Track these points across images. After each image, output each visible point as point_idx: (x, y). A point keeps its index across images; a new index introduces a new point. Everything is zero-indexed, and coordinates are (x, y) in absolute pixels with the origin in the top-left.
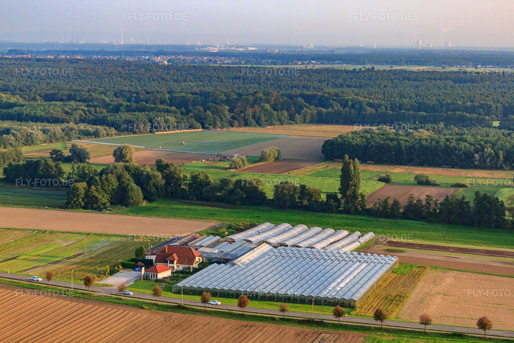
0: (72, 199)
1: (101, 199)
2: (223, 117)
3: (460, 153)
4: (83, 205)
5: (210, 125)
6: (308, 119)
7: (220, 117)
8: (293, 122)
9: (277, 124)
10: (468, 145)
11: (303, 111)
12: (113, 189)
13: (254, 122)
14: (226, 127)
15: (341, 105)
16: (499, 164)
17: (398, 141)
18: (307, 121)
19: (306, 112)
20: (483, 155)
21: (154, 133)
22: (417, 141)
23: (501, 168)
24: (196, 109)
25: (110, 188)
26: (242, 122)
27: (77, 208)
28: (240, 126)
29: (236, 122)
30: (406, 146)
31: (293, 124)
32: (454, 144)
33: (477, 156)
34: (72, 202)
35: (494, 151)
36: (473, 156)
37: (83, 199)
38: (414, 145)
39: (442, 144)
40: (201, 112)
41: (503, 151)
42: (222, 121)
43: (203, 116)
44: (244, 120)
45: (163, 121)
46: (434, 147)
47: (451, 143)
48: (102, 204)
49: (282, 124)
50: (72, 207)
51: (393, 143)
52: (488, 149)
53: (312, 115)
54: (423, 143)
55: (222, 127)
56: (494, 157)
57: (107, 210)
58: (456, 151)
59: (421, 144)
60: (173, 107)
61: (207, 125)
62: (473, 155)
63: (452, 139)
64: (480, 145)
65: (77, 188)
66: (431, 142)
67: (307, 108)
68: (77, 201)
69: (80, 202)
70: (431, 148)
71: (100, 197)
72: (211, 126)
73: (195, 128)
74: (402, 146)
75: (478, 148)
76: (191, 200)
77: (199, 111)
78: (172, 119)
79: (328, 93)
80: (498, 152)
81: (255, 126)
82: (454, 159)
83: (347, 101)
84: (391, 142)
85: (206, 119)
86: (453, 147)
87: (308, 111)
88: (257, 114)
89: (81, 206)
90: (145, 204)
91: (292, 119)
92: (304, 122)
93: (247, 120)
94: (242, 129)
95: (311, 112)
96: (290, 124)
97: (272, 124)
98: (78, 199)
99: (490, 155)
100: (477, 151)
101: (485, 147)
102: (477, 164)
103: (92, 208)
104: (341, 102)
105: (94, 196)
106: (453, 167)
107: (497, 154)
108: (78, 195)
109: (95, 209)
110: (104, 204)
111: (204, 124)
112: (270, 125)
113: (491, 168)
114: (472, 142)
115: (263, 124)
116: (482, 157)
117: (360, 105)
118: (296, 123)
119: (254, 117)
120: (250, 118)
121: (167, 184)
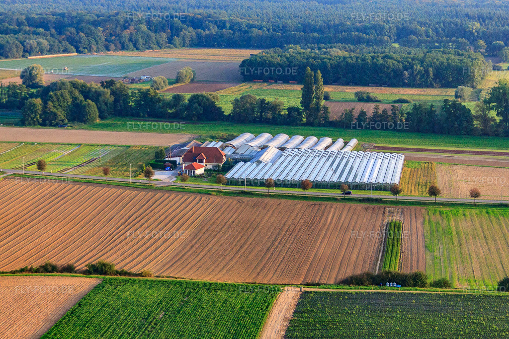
0: (30, 116)
1: (60, 115)
2: (98, 39)
3: (389, 71)
4: (41, 122)
5: (84, 48)
6: (187, 42)
7: (95, 39)
8: (172, 45)
9: (156, 48)
10: (396, 62)
11: (182, 33)
12: (69, 106)
13: (131, 45)
14: (102, 51)
15: (218, 27)
16: (429, 82)
17: (322, 59)
18: (186, 45)
19: (185, 34)
20: (413, 73)
21: (27, 58)
22: (342, 59)
23: (430, 86)
24: (68, 31)
25: (65, 104)
26: (119, 45)
27: (34, 125)
28: (116, 50)
29: (112, 46)
30: (331, 64)
31: (172, 48)
32: (381, 61)
33: (406, 73)
34: (30, 118)
35: (424, 68)
36: (402, 75)
37: (41, 116)
38: (339, 63)
39: (369, 62)
40: (74, 34)
41: (433, 68)
42: (97, 44)
43: (78, 39)
44: (120, 43)
45: (36, 44)
46: (361, 65)
47: (377, 60)
48: (61, 120)
49: (161, 48)
50: (30, 124)
51: (318, 62)
52: (417, 66)
53: (192, 38)
54: (349, 62)
55: (98, 51)
56: (424, 74)
57: (68, 126)
58: (385, 68)
59: (347, 62)
60: (40, 29)
61: (81, 49)
62: (402, 72)
63: (378, 56)
64: (408, 62)
65: (35, 105)
66: (357, 60)
67: (186, 30)
68: (34, 118)
69: (37, 119)
70: (359, 66)
71: (59, 113)
72: (86, 50)
73: (69, 52)
74: (328, 64)
75: (406, 65)
76: (142, 117)
77: (71, 33)
78: (45, 43)
79: (200, 14)
80: (428, 69)
81: (133, 50)
82: (382, 77)
83: (225, 22)
84: (314, 60)
85: (80, 42)
86: (382, 64)
87: (187, 33)
88: (134, 37)
89: (39, 122)
90: (98, 121)
91: (170, 41)
92: (184, 46)
93: (124, 43)
94: (120, 53)
95: (190, 34)
96: (170, 47)
97: (150, 48)
98: (36, 115)
99: (420, 72)
100: (406, 68)
101: (414, 64)
102: (406, 81)
103: (51, 125)
104: (218, 23)
105: (52, 112)
106: (381, 86)
107: (427, 71)
108: (36, 112)
109: (55, 126)
110: (62, 121)
111: (79, 48)
112: (148, 49)
113: (420, 86)
114: (399, 59)
115: (141, 48)
116: (411, 74)
117: (240, 27)
118: (176, 47)
119: (130, 40)
120: (127, 40)
121: (116, 101)
